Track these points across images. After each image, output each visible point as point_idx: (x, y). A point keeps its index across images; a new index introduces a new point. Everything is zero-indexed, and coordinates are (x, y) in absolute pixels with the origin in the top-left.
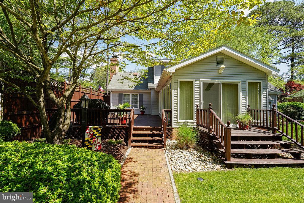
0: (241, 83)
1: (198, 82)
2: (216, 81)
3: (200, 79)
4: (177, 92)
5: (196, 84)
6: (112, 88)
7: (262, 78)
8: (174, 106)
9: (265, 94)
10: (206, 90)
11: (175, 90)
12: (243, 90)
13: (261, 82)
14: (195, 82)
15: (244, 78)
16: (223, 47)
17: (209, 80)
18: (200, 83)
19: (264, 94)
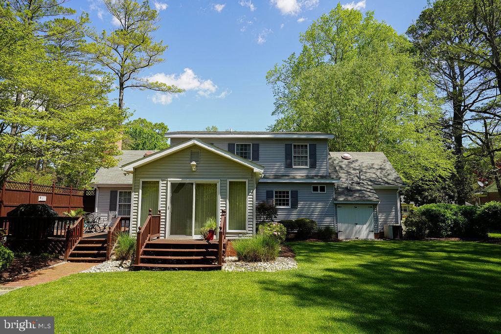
0: (219, 183)
1: (165, 182)
2: (187, 181)
3: (167, 178)
4: (138, 195)
5: (162, 184)
6: (100, 182)
7: (247, 176)
8: (134, 212)
9: (252, 197)
10: (174, 192)
11: (135, 192)
12: (223, 191)
13: (247, 181)
14: (161, 182)
15: (225, 176)
16: (193, 141)
17: (178, 180)
18: (167, 184)
19: (249, 197)
